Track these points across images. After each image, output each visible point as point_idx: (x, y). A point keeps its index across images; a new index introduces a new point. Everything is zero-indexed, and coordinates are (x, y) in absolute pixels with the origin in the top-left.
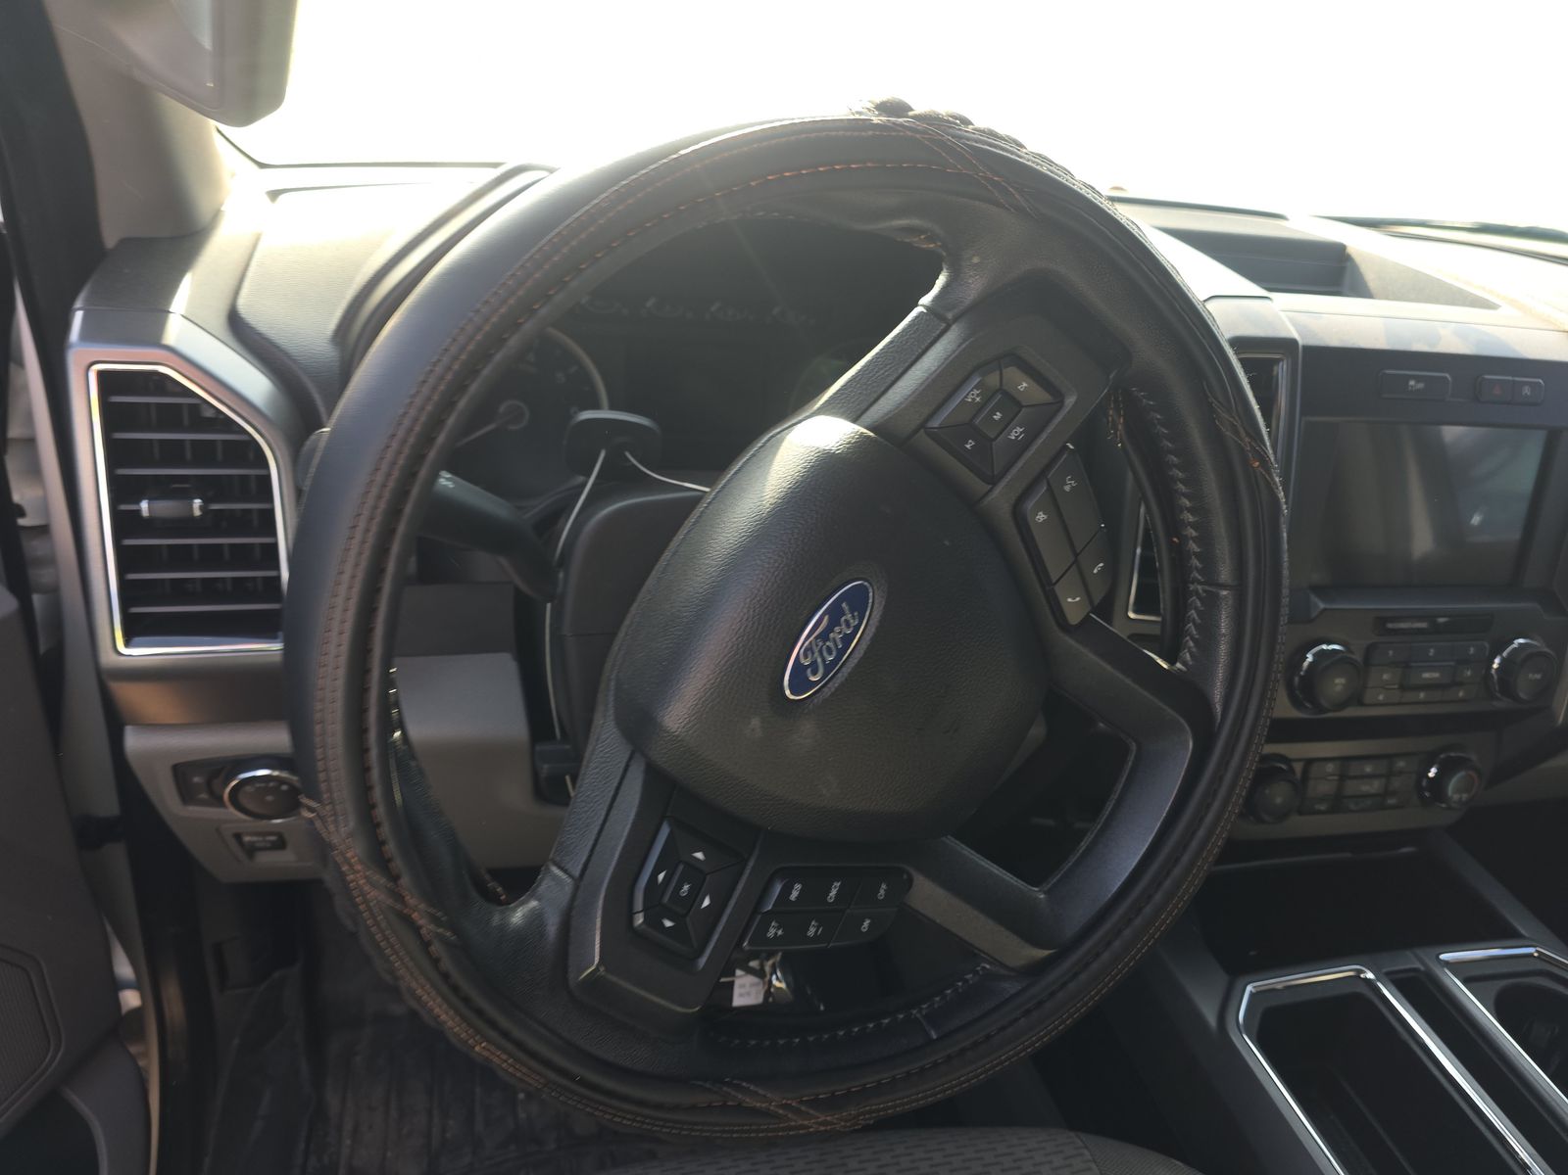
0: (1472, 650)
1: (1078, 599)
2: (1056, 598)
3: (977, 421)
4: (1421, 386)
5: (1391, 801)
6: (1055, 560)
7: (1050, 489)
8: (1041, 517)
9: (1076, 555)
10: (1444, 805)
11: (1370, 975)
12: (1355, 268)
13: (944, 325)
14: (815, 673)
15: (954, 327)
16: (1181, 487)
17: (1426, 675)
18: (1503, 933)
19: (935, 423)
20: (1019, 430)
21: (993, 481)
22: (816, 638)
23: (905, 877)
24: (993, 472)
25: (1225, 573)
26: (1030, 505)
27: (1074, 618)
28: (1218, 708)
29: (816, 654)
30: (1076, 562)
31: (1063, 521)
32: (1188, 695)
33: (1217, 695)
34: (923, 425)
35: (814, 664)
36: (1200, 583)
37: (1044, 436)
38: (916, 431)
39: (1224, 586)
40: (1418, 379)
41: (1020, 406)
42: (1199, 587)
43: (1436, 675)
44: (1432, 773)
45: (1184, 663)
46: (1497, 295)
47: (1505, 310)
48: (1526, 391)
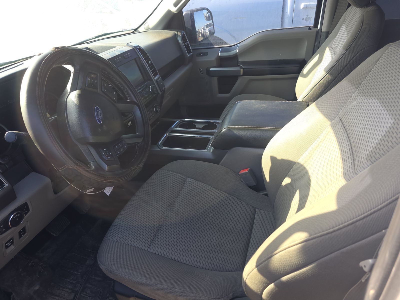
0: (147, 90)
1: (115, 98)
3: (91, 82)
4: (119, 60)
5: (153, 115)
9: (111, 93)
10: (159, 113)
11: (168, 134)
13: (78, 73)
15: (80, 72)
16: (114, 80)
18: (175, 122)
19: (87, 85)
20: (96, 81)
21: (97, 89)
25: (126, 87)
26: (103, 90)
27: (116, 101)
28: (137, 102)
31: (108, 90)
32: (132, 102)
33: (135, 100)
34: (85, 86)
35: (100, 119)
36: (124, 90)
37: (99, 80)
38: (85, 88)
39: (127, 88)
40: (118, 59)
41: (94, 78)
42: (125, 90)
45: (129, 100)
46: (114, 45)
47: (117, 47)
48: (129, 55)
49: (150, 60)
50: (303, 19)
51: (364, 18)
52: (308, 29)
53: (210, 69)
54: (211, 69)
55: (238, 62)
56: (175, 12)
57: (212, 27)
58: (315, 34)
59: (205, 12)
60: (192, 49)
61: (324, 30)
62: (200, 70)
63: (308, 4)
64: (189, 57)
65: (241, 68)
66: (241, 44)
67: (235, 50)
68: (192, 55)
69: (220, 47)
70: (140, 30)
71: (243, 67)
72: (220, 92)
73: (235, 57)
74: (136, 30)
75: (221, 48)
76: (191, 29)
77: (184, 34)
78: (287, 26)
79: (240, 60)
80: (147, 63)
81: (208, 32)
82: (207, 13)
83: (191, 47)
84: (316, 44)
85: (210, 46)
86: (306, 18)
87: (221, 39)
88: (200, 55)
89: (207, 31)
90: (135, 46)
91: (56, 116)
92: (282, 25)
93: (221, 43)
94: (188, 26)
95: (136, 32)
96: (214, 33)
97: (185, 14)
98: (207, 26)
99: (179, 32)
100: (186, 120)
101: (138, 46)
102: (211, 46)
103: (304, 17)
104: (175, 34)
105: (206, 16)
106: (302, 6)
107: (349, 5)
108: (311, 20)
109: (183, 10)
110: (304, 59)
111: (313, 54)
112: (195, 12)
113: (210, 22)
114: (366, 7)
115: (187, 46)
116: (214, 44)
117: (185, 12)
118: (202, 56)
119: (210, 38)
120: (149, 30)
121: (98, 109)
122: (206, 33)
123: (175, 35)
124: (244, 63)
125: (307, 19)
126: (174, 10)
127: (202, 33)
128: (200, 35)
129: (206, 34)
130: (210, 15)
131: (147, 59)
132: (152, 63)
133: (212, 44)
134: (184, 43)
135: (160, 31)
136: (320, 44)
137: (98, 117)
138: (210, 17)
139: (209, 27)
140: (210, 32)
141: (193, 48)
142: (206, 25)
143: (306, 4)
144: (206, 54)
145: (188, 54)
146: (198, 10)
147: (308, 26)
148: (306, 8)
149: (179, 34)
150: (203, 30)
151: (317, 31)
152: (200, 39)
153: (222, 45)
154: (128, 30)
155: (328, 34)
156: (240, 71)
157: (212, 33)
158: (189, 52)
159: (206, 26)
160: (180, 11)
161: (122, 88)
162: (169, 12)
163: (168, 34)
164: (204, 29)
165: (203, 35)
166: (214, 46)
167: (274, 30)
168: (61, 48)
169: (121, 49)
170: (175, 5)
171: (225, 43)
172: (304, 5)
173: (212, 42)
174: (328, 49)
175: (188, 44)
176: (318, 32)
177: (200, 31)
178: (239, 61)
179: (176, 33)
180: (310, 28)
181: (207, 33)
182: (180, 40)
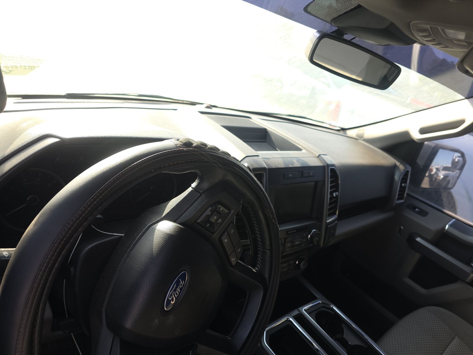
0: (305, 235)
1: (235, 259)
2: (229, 259)
3: (210, 219)
4: (292, 175)
5: (289, 271)
6: (229, 250)
7: (228, 233)
8: (226, 240)
9: (234, 248)
10: (300, 270)
11: (290, 319)
12: (269, 135)
13: (200, 194)
14: (172, 302)
15: (203, 195)
17: (297, 243)
19: (199, 221)
20: (220, 220)
21: (214, 233)
22: (173, 291)
23: (195, 346)
24: (214, 231)
26: (223, 238)
27: (234, 263)
28: (268, 281)
29: (173, 296)
30: (234, 250)
31: (231, 240)
32: (259, 276)
33: (267, 276)
34: (196, 221)
35: (172, 299)
36: (261, 248)
37: (226, 220)
38: (194, 223)
39: (267, 249)
41: (220, 214)
43: (298, 242)
44: (297, 263)
45: (258, 268)
46: (301, 146)
47: (303, 151)
48: (311, 174)
49: (337, 191)
53: (417, 237)
54: (418, 239)
56: (416, 141)
59: (457, 155)
60: (408, 194)
62: (400, 228)
64: (397, 204)
68: (402, 203)
69: (453, 218)
72: (412, 277)
74: (343, 130)
77: (408, 172)
80: (331, 193)
82: (459, 157)
83: (408, 191)
85: (437, 206)
88: (413, 208)
90: (329, 163)
91: (123, 235)
94: (420, 161)
99: (404, 166)
100: (334, 308)
101: (334, 165)
104: (395, 165)
112: (443, 148)
115: (403, 189)
118: (416, 212)
119: (442, 192)
120: (363, 140)
121: (184, 279)
123: (395, 167)
126: (416, 136)
131: (335, 187)
132: (337, 196)
133: (441, 204)
134: (401, 183)
135: (377, 149)
137: (171, 295)
138: (460, 165)
144: (423, 213)
145: (397, 200)
146: (446, 148)
149: (401, 167)
152: (425, 184)
156: (469, 275)
158: (401, 197)
161: (259, 243)
162: (406, 134)
163: (387, 160)
166: (444, 208)
168: (195, 147)
169: (305, 159)
170: (423, 131)
175: (405, 187)
179: (398, 164)
182: (397, 177)
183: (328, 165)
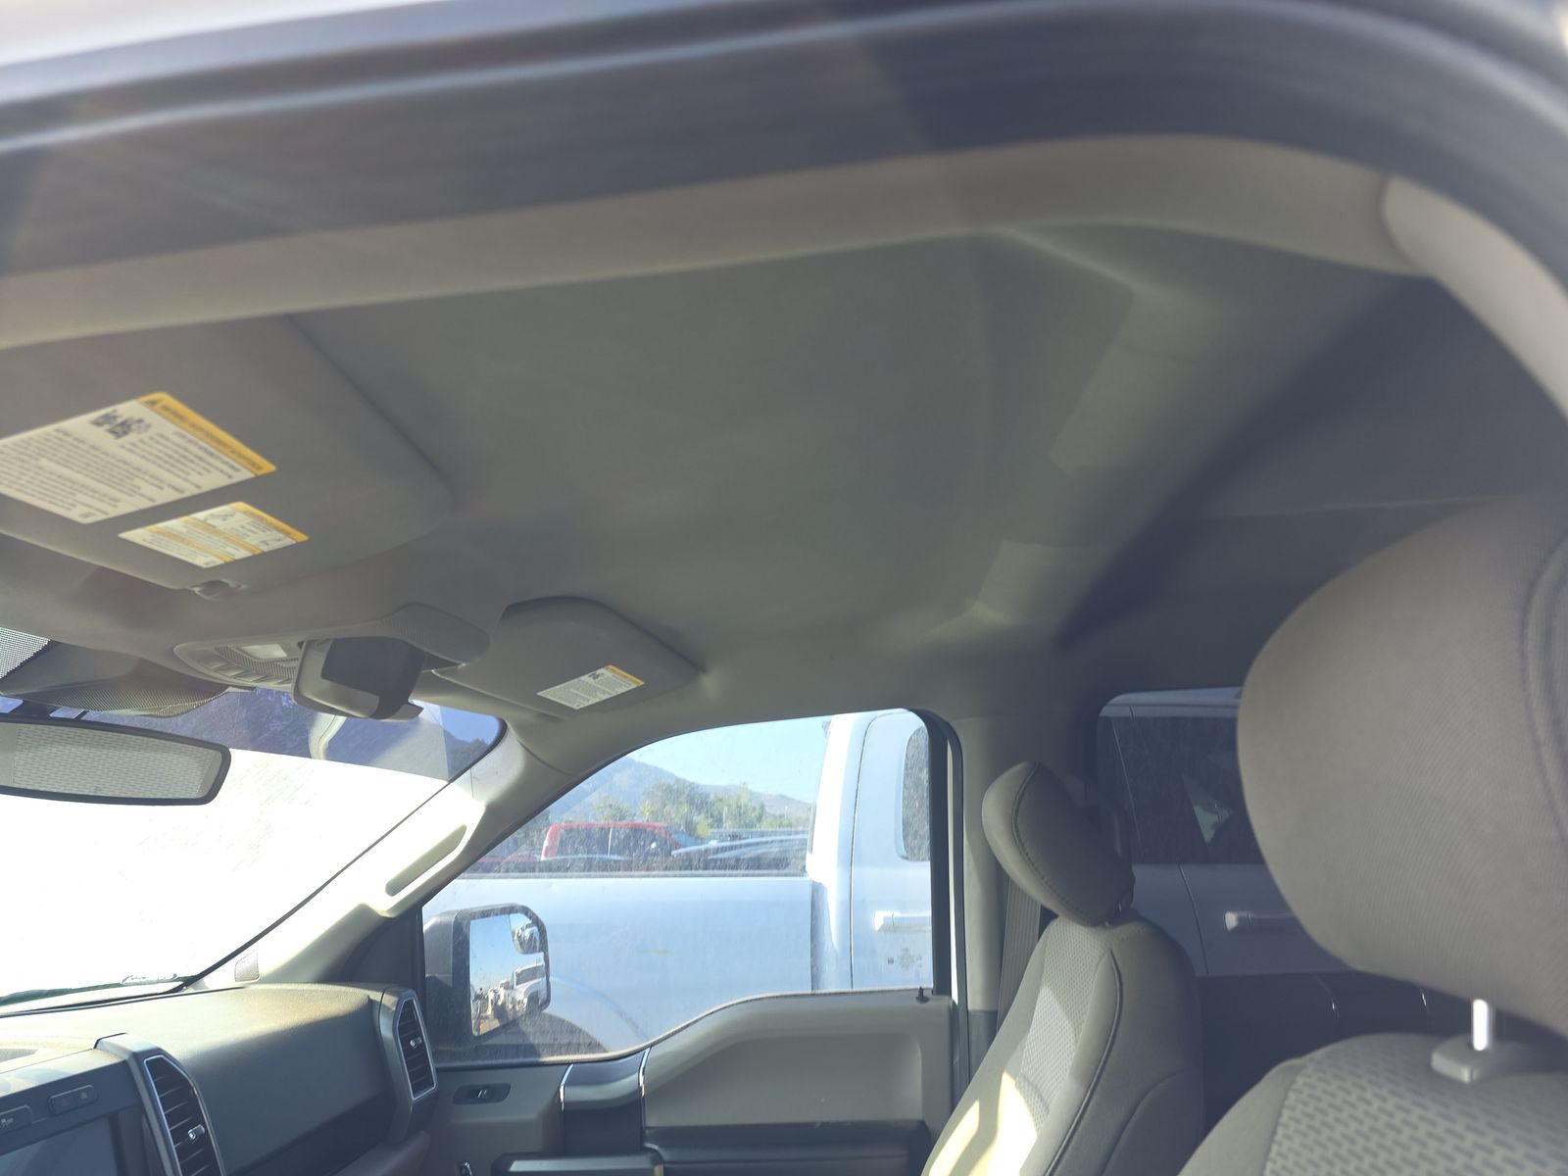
46: (31, 1044)
47: (37, 1054)
48: (84, 1095)
49: (197, 1122)
50: (891, 961)
51: (1117, 960)
52: (917, 998)
53: (510, 1166)
54: (517, 1166)
55: (642, 1132)
56: (388, 915)
57: (540, 981)
58: (945, 1020)
59: (519, 922)
60: (438, 1070)
61: (976, 1002)
62: (462, 1168)
63: (897, 914)
64: (418, 1104)
65: (657, 1159)
66: (658, 1051)
67: (631, 1074)
68: (434, 1097)
70: (209, 982)
71: (666, 1155)
73: (631, 1106)
74: (190, 981)
75: (569, 1064)
76: (451, 984)
77: (409, 1004)
78: (832, 983)
79: (653, 1120)
80: (179, 1135)
81: (526, 1001)
82: (528, 926)
83: (435, 1059)
84: (957, 1059)
85: (525, 1058)
86: (902, 958)
87: (573, 1030)
88: (471, 1095)
89: (521, 994)
90: (137, 1048)
92: (815, 979)
93: (569, 1048)
94: (437, 969)
95: (190, 990)
96: (547, 1001)
97: (433, 929)
98: (523, 977)
99: (392, 993)
101: (158, 1051)
102: (525, 1056)
103: (896, 954)
104: (371, 1002)
105: (519, 937)
106: (878, 919)
107: (1047, 917)
108: (921, 966)
109: (426, 909)
110: (922, 1123)
111: (952, 1101)
112: (474, 919)
113: (535, 960)
114: (1110, 923)
115: (416, 1058)
116: (541, 1050)
117: (432, 916)
118: (483, 1100)
119: (527, 1027)
120: (256, 983)
122: (513, 1001)
123: (370, 1008)
124: (671, 1136)
125: (907, 959)
126: (384, 905)
127: (500, 1003)
128: (489, 1012)
129: (514, 1007)
130: (537, 935)
131: (186, 1115)
132: (203, 1138)
133: (532, 1050)
134: (405, 1042)
135: (306, 987)
136: (974, 1060)
138: (538, 940)
139: (531, 979)
140: (533, 998)
141: (443, 1065)
142: (519, 970)
143: (889, 914)
144: (498, 1093)
145: (415, 1092)
146: (485, 914)
147: (915, 990)
148: (892, 928)
149: (389, 1000)
150: (502, 992)
151: (949, 1007)
152: (485, 1027)
153: (577, 1051)
154: (155, 978)
155: (994, 1020)
157: (538, 1002)
158: (421, 1079)
159: (518, 975)
160: (411, 913)
162: (363, 913)
163: (343, 999)
164: (508, 986)
165: (500, 1011)
166: (539, 1056)
167: (786, 996)
169: (48, 1066)
170: (393, 888)
171: (594, 1046)
172: (885, 919)
173: (535, 1039)
174: (1008, 1083)
175: (421, 1047)
176: (954, 1011)
177: (491, 996)
178: (649, 1128)
179: (376, 996)
180: (921, 995)
181: (519, 1002)
182: (386, 1029)
183: (137, 1056)
